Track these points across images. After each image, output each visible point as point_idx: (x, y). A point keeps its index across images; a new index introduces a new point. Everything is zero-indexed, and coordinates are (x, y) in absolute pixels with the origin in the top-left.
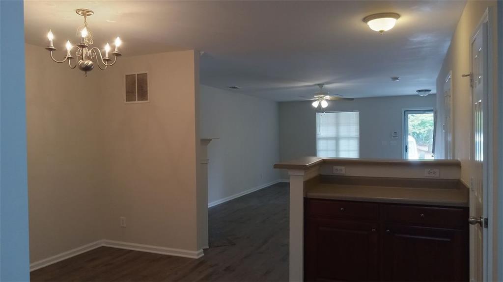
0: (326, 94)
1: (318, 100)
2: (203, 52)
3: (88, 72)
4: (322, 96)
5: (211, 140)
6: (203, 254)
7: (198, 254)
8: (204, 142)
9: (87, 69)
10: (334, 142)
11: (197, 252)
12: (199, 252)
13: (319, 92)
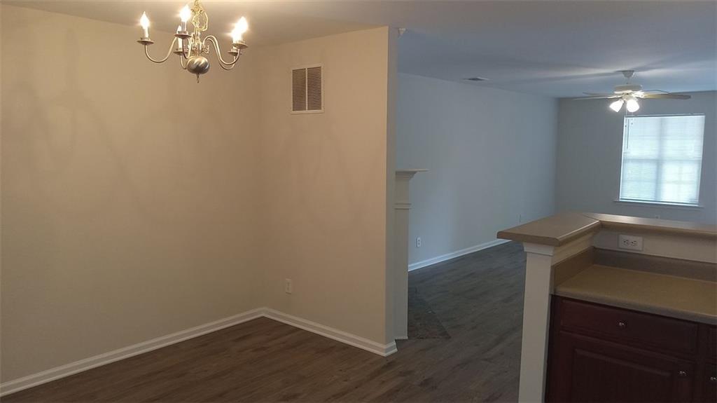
0: (636, 88)
1: (621, 98)
2: (404, 29)
3: (200, 75)
4: (629, 91)
5: (415, 172)
6: (396, 350)
7: (387, 350)
8: (401, 176)
9: (199, 70)
10: (652, 167)
11: (385, 347)
12: (389, 346)
13: (625, 85)
